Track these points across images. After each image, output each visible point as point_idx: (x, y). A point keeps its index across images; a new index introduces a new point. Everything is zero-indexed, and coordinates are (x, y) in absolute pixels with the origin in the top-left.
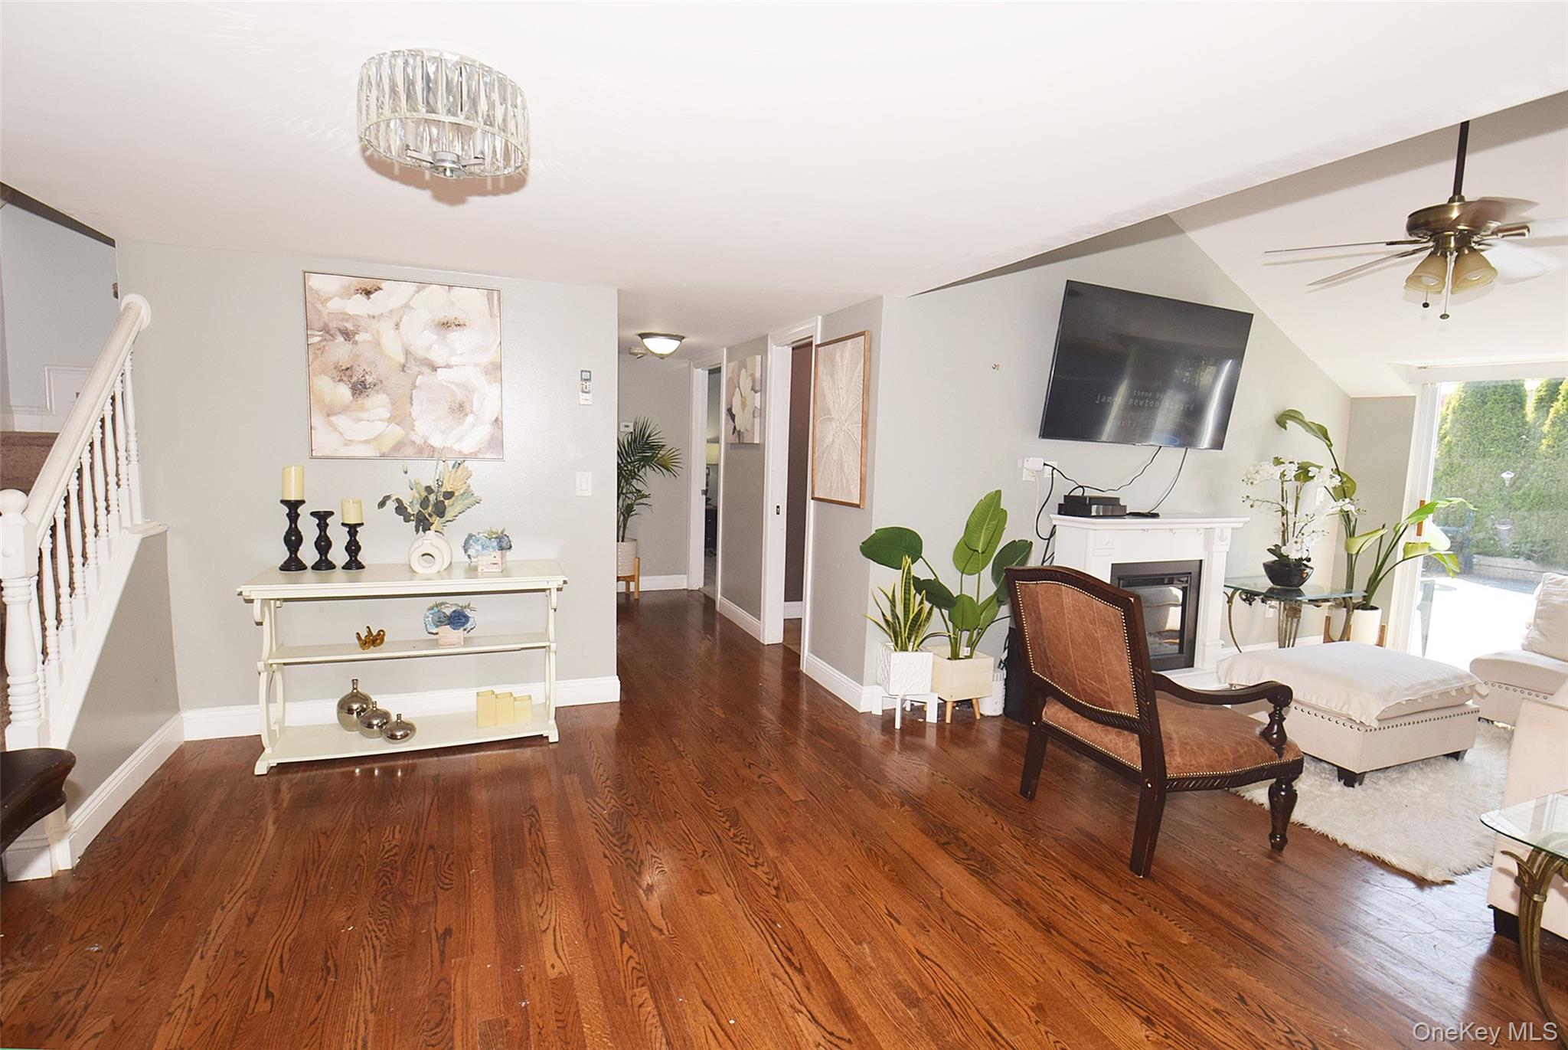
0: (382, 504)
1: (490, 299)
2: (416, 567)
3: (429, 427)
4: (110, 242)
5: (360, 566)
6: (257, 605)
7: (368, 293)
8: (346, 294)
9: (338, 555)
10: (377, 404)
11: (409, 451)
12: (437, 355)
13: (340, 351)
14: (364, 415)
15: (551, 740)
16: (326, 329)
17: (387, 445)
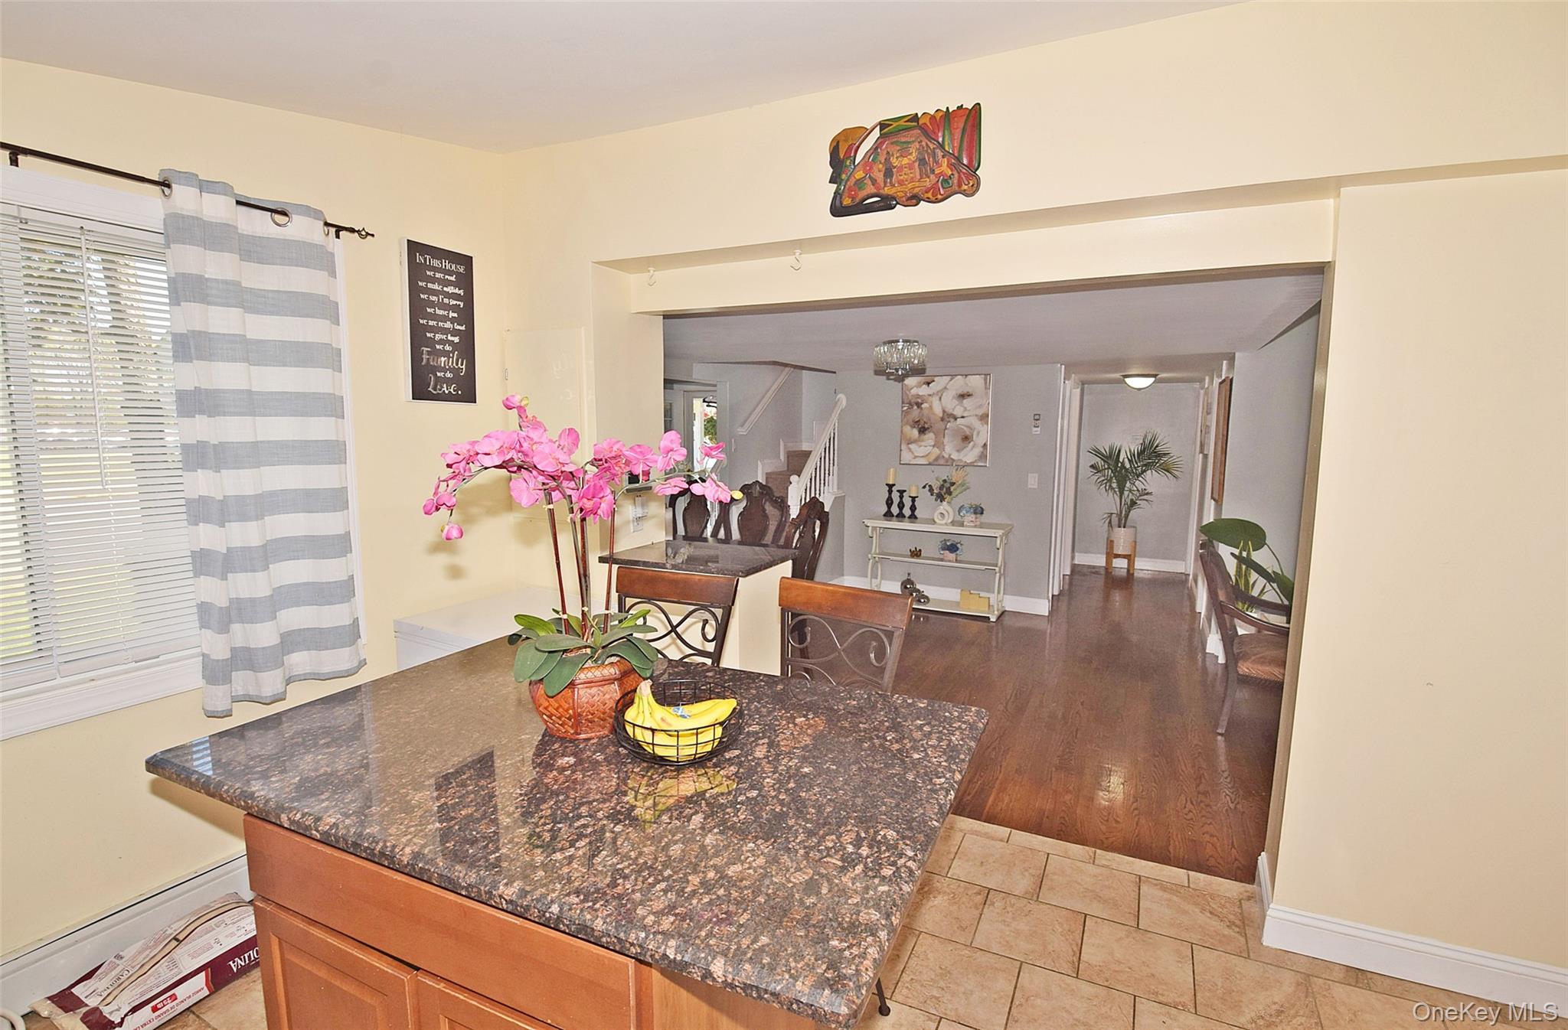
0: (924, 487)
1: (985, 380)
2: (936, 520)
3: (950, 449)
4: (835, 373)
5: (916, 518)
6: (870, 528)
7: (928, 384)
8: (919, 386)
9: (907, 512)
10: (930, 437)
11: (941, 462)
12: (958, 412)
13: (915, 413)
14: (923, 443)
15: (991, 620)
16: (910, 403)
17: (932, 458)
